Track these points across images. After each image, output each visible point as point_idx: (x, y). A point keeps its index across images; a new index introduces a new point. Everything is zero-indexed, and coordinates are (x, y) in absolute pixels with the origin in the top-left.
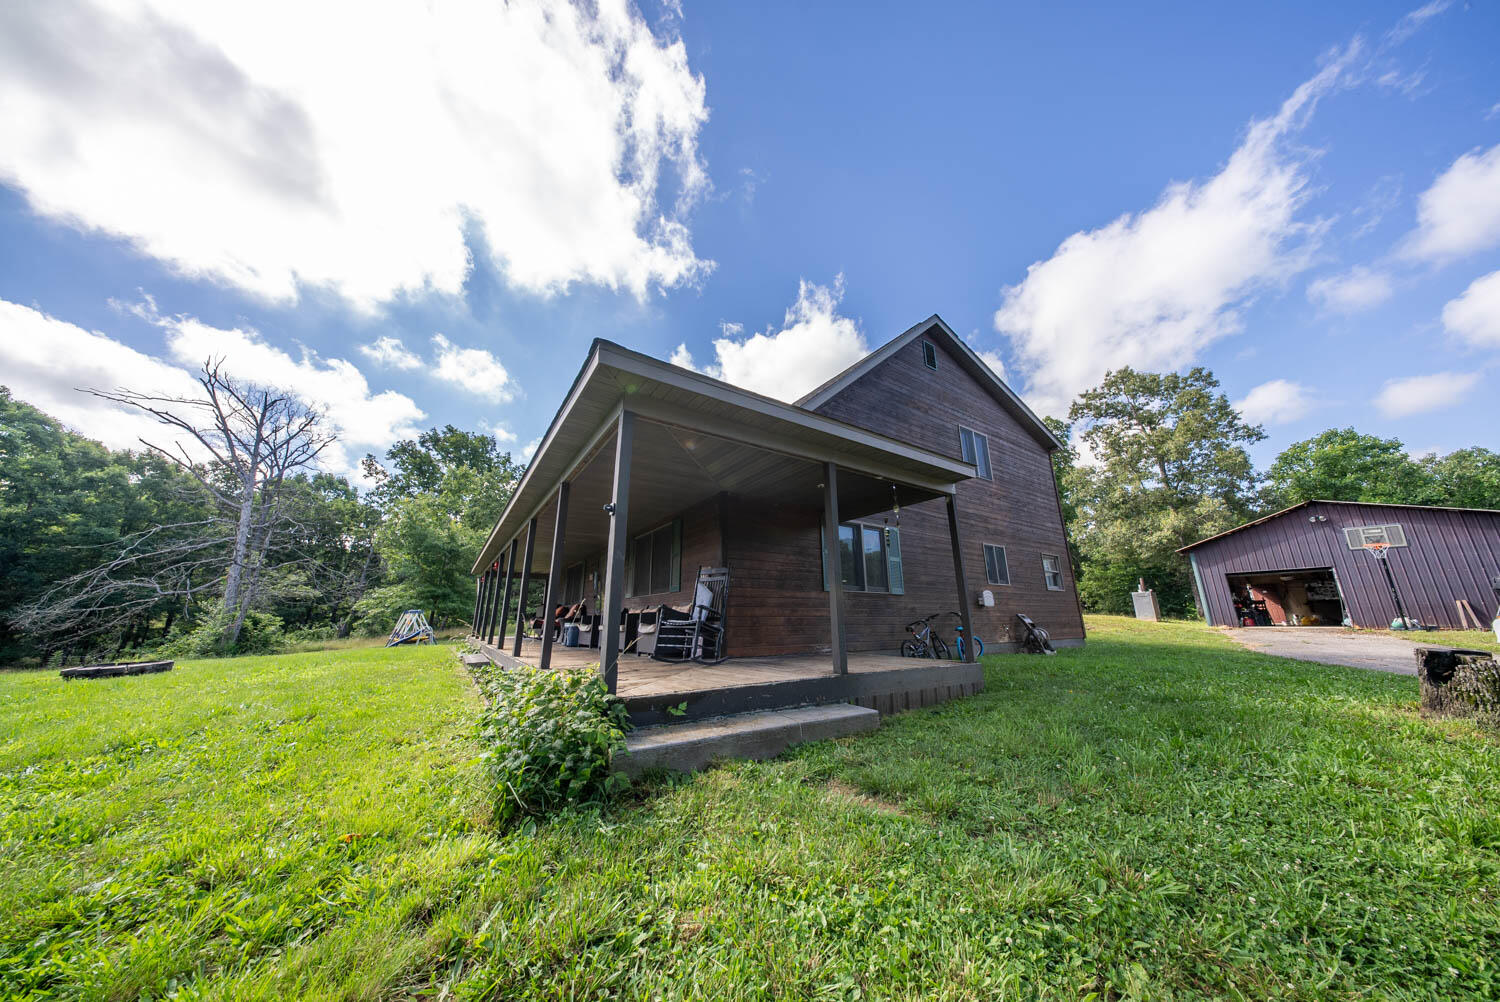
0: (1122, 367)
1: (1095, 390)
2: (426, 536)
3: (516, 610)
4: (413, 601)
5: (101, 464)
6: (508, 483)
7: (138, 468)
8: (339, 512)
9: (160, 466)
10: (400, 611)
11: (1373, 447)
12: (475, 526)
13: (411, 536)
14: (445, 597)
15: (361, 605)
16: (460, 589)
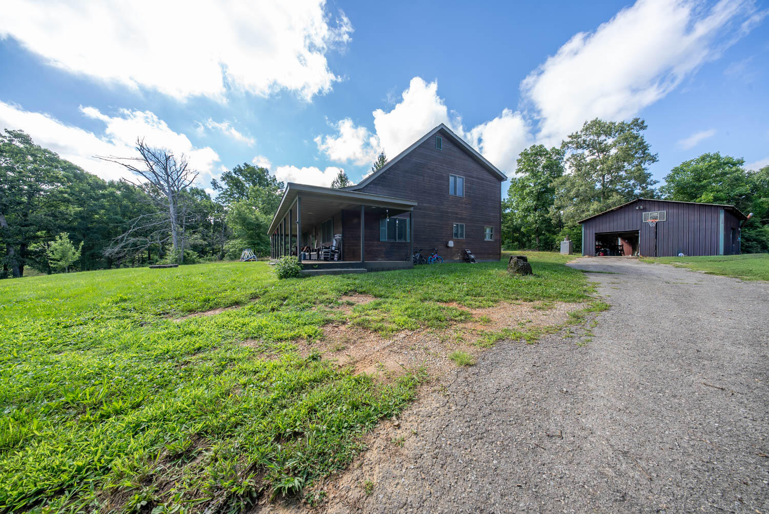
0: (594, 119)
1: (577, 133)
2: (246, 218)
3: (288, 250)
4: (246, 246)
5: (103, 187)
6: (277, 191)
7: (119, 189)
8: (205, 206)
9: (127, 187)
10: (241, 250)
11: (728, 163)
12: (265, 213)
13: (240, 218)
14: (258, 244)
15: (226, 247)
16: (264, 241)
